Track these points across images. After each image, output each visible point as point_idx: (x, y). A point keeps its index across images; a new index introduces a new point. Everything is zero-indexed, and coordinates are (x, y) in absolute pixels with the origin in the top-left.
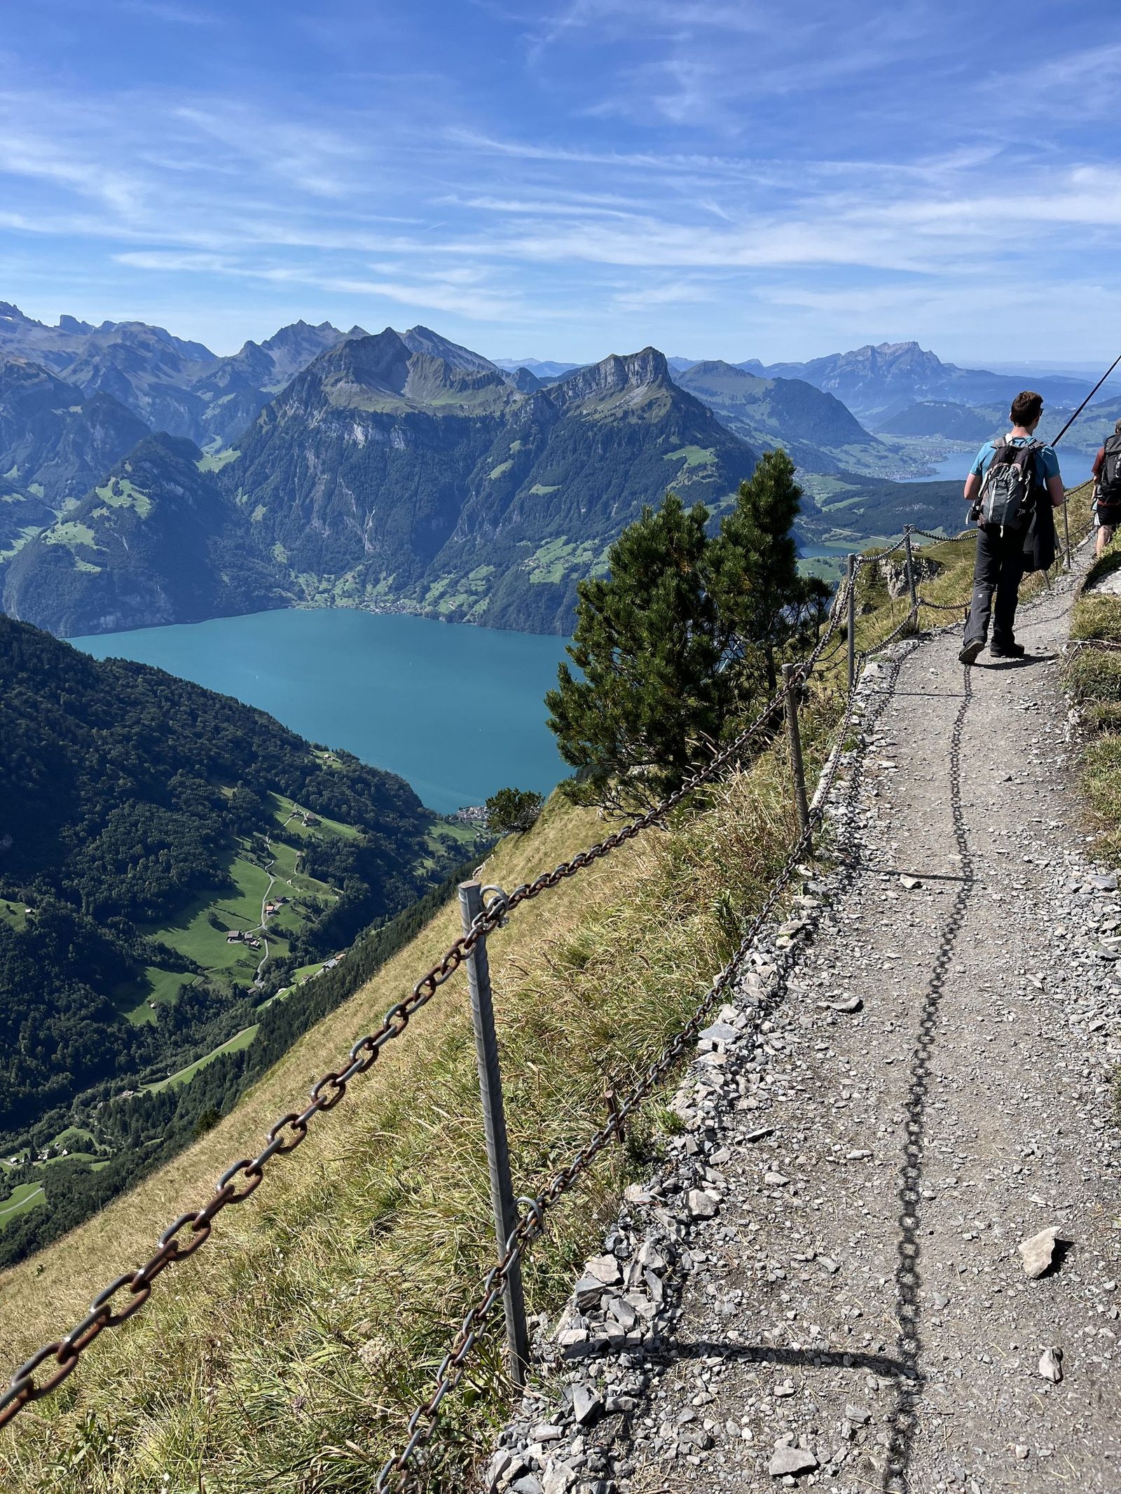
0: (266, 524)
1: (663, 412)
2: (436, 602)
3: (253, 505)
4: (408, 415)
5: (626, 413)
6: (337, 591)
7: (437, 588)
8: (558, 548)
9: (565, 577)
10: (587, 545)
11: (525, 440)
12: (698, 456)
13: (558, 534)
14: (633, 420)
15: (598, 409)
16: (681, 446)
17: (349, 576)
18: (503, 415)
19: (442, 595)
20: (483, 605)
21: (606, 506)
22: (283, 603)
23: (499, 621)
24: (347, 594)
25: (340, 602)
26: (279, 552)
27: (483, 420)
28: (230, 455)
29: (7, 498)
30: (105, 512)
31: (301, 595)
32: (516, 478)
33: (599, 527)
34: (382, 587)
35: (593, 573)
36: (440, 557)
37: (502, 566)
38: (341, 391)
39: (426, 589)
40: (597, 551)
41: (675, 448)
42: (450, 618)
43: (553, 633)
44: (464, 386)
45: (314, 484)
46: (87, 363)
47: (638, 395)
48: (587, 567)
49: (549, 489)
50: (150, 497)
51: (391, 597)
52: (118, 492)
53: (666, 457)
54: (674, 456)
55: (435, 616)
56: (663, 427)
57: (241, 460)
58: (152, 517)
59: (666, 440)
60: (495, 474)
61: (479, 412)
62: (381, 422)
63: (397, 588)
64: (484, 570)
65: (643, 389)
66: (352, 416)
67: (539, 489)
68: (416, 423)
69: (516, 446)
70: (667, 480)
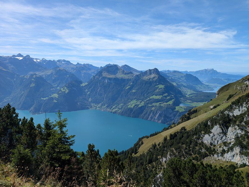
0: (89, 95)
1: (156, 79)
2: (112, 110)
3: (88, 91)
4: (114, 78)
5: (150, 79)
6: (98, 107)
7: (114, 107)
8: (135, 101)
9: (134, 107)
10: (140, 101)
11: (133, 83)
12: (161, 86)
13: (135, 99)
14: (151, 80)
15: (146, 78)
16: (159, 85)
17: (100, 104)
18: (131, 78)
19: (114, 108)
20: (120, 111)
21: (144, 94)
22: (88, 108)
23: (122, 114)
24: (99, 107)
25: (97, 109)
26: (90, 100)
27: (127, 79)
28: (86, 83)
29: (52, 89)
30: (61, 92)
31: (91, 107)
32: (130, 89)
33: (142, 98)
34: (105, 106)
35: (139, 106)
36: (116, 102)
37: (125, 104)
38: (105, 74)
39: (112, 107)
40: (141, 102)
41: (157, 85)
42: (114, 113)
43: (130, 117)
44: (126, 74)
45: (98, 89)
46: (75, 69)
47: (153, 76)
48: (138, 105)
49: (135, 91)
50: (69, 90)
51: (106, 108)
52: (64, 89)
53: (156, 86)
54: (157, 86)
55: (111, 112)
56: (156, 82)
57: (88, 84)
58: (68, 93)
59: (156, 84)
60: (127, 88)
61: (127, 78)
62: (110, 79)
63: (107, 107)
64: (122, 104)
65: (154, 75)
66: (106, 78)
67: (134, 91)
68: (116, 79)
69: (131, 83)
70: (155, 90)
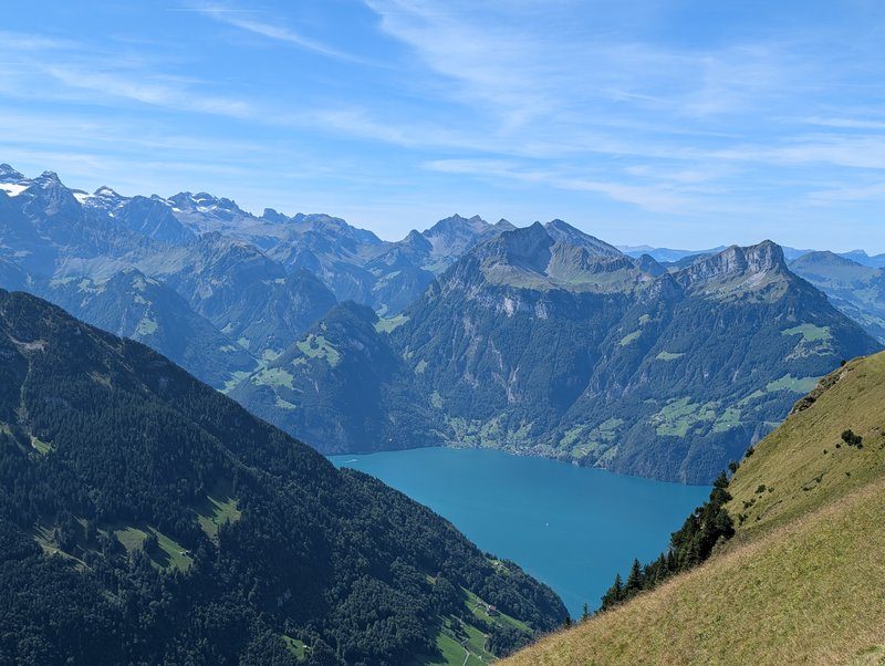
0: (427, 375)
1: (781, 294)
2: (570, 448)
3: (418, 360)
4: (551, 291)
5: (746, 295)
6: (483, 434)
7: (571, 436)
8: (682, 406)
9: (690, 432)
10: (711, 404)
11: (653, 314)
12: (811, 332)
13: (682, 395)
14: (753, 300)
15: (720, 290)
16: (799, 324)
17: (494, 422)
18: (633, 293)
19: (576, 442)
20: (612, 453)
21: (728, 372)
22: (438, 442)
23: (628, 468)
24: (491, 437)
25: (484, 444)
26: (436, 400)
27: (615, 296)
28: (401, 320)
29: (223, 348)
30: (303, 361)
31: (452, 436)
32: (644, 346)
33: (721, 390)
34: (522, 432)
35: (716, 430)
36: (574, 410)
37: (631, 421)
38: (496, 271)
39: (561, 436)
40: (720, 411)
41: (792, 326)
42: (583, 462)
43: (677, 481)
44: (599, 268)
45: (468, 345)
46: (287, 245)
47: (757, 279)
48: (711, 424)
49: (675, 356)
50: (339, 351)
51: (529, 441)
52: (314, 346)
53: (783, 333)
54: (792, 332)
55: (569, 460)
56: (781, 306)
57: (409, 324)
58: (340, 366)
59: (783, 319)
60: (625, 341)
61: (612, 290)
62: (529, 296)
63: (535, 435)
64: (614, 423)
65: (762, 275)
66: (504, 292)
67: (664, 356)
68: (558, 298)
69: (644, 319)
70: (784, 353)
